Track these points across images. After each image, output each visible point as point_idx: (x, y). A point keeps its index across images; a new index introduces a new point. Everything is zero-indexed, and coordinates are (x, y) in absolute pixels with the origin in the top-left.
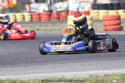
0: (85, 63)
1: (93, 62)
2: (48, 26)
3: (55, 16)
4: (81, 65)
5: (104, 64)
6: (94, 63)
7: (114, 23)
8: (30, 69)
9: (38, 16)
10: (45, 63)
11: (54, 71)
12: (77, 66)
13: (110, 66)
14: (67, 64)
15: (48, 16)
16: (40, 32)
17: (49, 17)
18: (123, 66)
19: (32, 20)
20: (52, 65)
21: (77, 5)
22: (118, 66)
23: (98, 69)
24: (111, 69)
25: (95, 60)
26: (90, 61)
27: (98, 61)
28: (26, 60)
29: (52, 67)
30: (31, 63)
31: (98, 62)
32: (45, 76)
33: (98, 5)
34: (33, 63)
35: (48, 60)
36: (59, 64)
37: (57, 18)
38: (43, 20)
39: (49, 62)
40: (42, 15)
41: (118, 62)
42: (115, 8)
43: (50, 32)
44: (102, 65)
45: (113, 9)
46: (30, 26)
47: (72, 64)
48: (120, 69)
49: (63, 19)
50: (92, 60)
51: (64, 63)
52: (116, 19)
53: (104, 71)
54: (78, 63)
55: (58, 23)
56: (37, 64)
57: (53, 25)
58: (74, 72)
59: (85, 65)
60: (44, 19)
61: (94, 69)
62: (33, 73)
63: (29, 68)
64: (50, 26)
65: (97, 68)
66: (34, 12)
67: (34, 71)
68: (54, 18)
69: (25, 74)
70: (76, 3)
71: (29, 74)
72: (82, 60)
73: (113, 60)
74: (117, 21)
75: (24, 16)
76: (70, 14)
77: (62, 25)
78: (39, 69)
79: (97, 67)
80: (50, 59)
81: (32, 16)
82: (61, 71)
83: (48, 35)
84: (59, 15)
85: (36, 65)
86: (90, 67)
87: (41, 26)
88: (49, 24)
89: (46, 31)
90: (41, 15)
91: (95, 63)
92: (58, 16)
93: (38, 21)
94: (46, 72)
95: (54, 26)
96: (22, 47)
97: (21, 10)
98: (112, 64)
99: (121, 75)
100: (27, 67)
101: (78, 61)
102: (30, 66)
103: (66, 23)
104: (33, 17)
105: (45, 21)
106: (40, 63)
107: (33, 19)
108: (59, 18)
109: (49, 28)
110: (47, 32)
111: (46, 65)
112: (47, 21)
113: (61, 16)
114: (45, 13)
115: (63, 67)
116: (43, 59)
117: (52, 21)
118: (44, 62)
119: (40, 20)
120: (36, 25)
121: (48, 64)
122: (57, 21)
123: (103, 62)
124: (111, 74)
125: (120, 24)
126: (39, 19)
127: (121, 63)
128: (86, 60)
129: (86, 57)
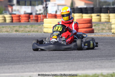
0: (54, 63)
1: (61, 63)
3: (34, 18)
4: (50, 66)
5: (71, 65)
6: (62, 64)
7: (86, 26)
9: (18, 18)
10: (18, 63)
12: (46, 67)
13: (76, 67)
16: (18, 33)
17: (28, 19)
18: (87, 67)
19: (12, 22)
20: (23, 66)
21: (55, 8)
25: (64, 61)
26: (59, 62)
27: (67, 62)
29: (23, 67)
30: (4, 63)
33: (74, 9)
34: (7, 63)
35: (21, 60)
36: (30, 65)
37: (35, 20)
38: (22, 21)
39: (22, 62)
40: (22, 17)
41: (84, 63)
42: (89, 12)
43: (28, 33)
44: (69, 66)
45: (87, 13)
46: (10, 27)
47: (42, 64)
50: (61, 61)
51: (35, 64)
52: (88, 22)
55: (36, 25)
56: (9, 64)
57: (31, 27)
59: (53, 66)
60: (24, 20)
62: (4, 73)
63: (1, 68)
64: (29, 27)
66: (15, 14)
68: (33, 20)
70: (55, 6)
72: (52, 61)
73: (80, 61)
74: (89, 24)
76: (47, 17)
77: (39, 27)
78: (11, 69)
79: (64, 68)
80: (23, 59)
81: (12, 17)
82: (30, 72)
83: (25, 36)
85: (8, 65)
86: (57, 67)
87: (20, 27)
88: (28, 26)
89: (24, 32)
91: (63, 63)
92: (36, 18)
93: (18, 23)
95: (32, 27)
97: (3, 12)
101: (48, 61)
103: (43, 26)
104: (14, 18)
105: (24, 23)
106: (13, 63)
107: (14, 21)
108: (37, 20)
109: (28, 29)
110: (25, 33)
111: (18, 65)
112: (26, 23)
113: (39, 18)
114: (25, 15)
115: (33, 67)
116: (16, 59)
117: (31, 22)
119: (20, 21)
121: (20, 64)
122: (36, 23)
123: (70, 63)
125: (91, 27)
126: (18, 21)
127: (87, 64)
128: (56, 61)
129: (56, 58)
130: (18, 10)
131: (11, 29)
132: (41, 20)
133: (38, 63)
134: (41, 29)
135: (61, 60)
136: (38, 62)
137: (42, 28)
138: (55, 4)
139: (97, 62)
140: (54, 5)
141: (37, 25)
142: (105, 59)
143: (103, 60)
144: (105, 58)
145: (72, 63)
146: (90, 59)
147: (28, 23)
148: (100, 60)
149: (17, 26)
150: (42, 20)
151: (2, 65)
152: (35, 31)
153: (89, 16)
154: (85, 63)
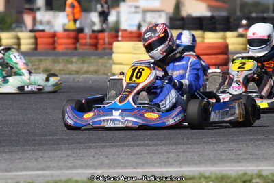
0: (143, 148)
1: (160, 147)
2: (71, 63)
3: (88, 40)
4: (132, 154)
5: (184, 152)
6: (162, 149)
7: (213, 61)
8: (20, 159)
9: (50, 40)
10: (55, 147)
11: (71, 165)
12: (123, 156)
13: (196, 158)
14: (102, 150)
15: (71, 41)
17: (75, 43)
18: (223, 158)
19: (36, 49)
20: (69, 153)
21: (137, 18)
22: (214, 157)
23: (168, 163)
24: (197, 164)
25: (164, 142)
26: (153, 145)
27: (172, 144)
28: (14, 138)
29: (68, 155)
30: (24, 146)
31: (171, 147)
32: (52, 176)
33: (183, 19)
34: (29, 145)
35: (63, 139)
36: (84, 151)
37: (91, 45)
38: (60, 49)
39: (65, 144)
40: (58, 38)
42: (219, 27)
43: (75, 76)
44: (178, 155)
45: (213, 30)
46: (31, 62)
47: (114, 150)
48: (216, 164)
49: (104, 49)
50: (159, 142)
51: (96, 148)
52: (219, 51)
53: (181, 167)
54: (128, 148)
55: (93, 57)
56: (36, 147)
57: (81, 61)
58: (115, 168)
59: (141, 154)
60: (63, 46)
61: (160, 164)
62: (26, 169)
63: (19, 157)
64: (76, 63)
65: (166, 162)
66: (43, 31)
67: (28, 163)
68: (85, 44)
69: (7, 171)
70: (136, 12)
71: (17, 171)
72: (136, 143)
73: (204, 143)
74: (221, 57)
75: (18, 39)
76: (120, 39)
77: (101, 61)
78: (40, 160)
79: (168, 158)
80: (67, 138)
81: (36, 38)
82: (87, 167)
83: (68, 82)
84: (96, 38)
85: (33, 150)
86: (151, 157)
87: (54, 62)
88: (74, 59)
89: (66, 74)
90: (56, 39)
91: (164, 148)
92: (93, 41)
93: (50, 51)
94: (54, 167)
95: (83, 62)
96: (8, 109)
97: (14, 25)
98: (201, 153)
99: (216, 178)
100: (13, 154)
101: (128, 143)
102: (20, 153)
103: (111, 58)
104: (39, 40)
105: (65, 51)
106: (44, 147)
107: (39, 47)
108: (95, 46)
109: (73, 67)
110: (68, 76)
111: (56, 150)
112: (69, 51)
113: (101, 42)
114: (66, 33)
115: (94, 157)
116: (51, 138)
117: (80, 51)
118: (53, 144)
119: (55, 48)
120: (45, 60)
121: (61, 150)
122: (92, 51)
123: (180, 148)
124: (197, 174)
125: (226, 63)
126: (52, 46)
127: (221, 150)
128: (146, 142)
129: (147, 136)
130: (49, 23)
131: (34, 67)
132: (103, 46)
133: (105, 147)
134: (105, 67)
135: (158, 139)
136: (103, 144)
137: (108, 65)
138: (137, 7)
139: (244, 145)
140: (133, 9)
141: (96, 57)
142: (264, 139)
143: (258, 140)
144: (264, 137)
145: (185, 147)
146: (228, 139)
147: (75, 52)
148: (251, 140)
149: (48, 59)
150: (107, 46)
151: (18, 151)
152: (92, 72)
153: (220, 37)
154: (216, 147)
